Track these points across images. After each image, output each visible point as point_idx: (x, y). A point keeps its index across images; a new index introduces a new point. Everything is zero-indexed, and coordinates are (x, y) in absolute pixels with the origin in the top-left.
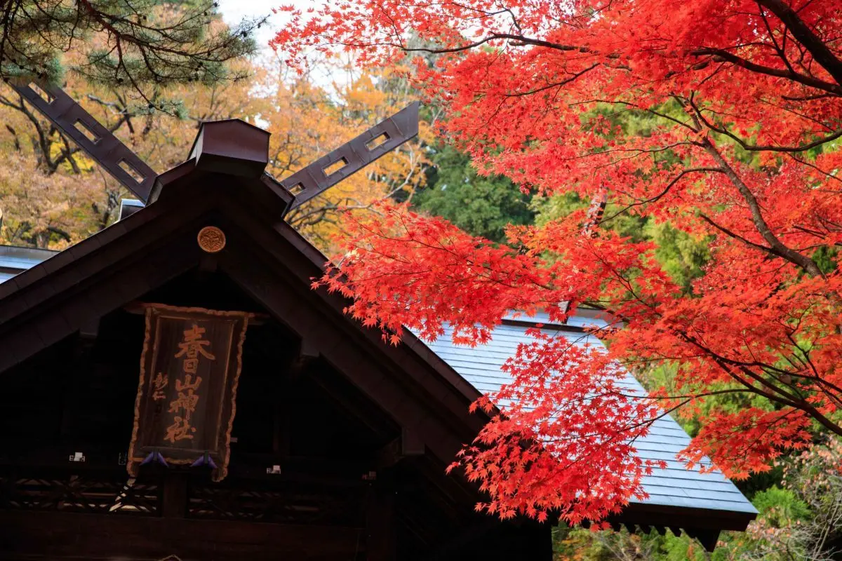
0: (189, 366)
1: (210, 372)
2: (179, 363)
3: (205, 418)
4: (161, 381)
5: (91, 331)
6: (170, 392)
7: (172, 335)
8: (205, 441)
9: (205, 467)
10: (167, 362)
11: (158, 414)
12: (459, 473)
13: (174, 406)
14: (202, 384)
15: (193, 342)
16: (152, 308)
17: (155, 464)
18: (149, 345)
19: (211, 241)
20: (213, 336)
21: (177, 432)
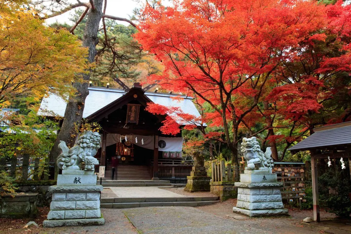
0: (133, 111)
1: (135, 112)
3: (135, 117)
4: (130, 113)
5: (121, 108)
7: (131, 107)
8: (135, 120)
9: (135, 123)
10: (130, 111)
11: (129, 117)
12: (160, 130)
13: (131, 116)
15: (133, 108)
16: (128, 104)
17: (129, 123)
18: (128, 109)
19: (135, 96)
20: (136, 107)
21: (132, 119)
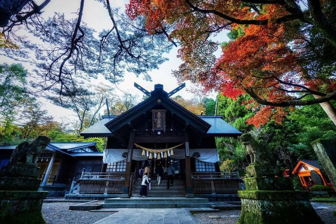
0: (159, 117)
1: (162, 118)
2: (157, 117)
3: (162, 123)
4: (156, 120)
5: (145, 113)
6: (157, 121)
7: (156, 114)
8: (162, 126)
9: (162, 130)
11: (156, 124)
13: (158, 123)
14: (161, 120)
15: (159, 114)
16: (153, 110)
17: (156, 130)
18: (154, 115)
19: (159, 101)
20: (161, 113)
21: (158, 126)
